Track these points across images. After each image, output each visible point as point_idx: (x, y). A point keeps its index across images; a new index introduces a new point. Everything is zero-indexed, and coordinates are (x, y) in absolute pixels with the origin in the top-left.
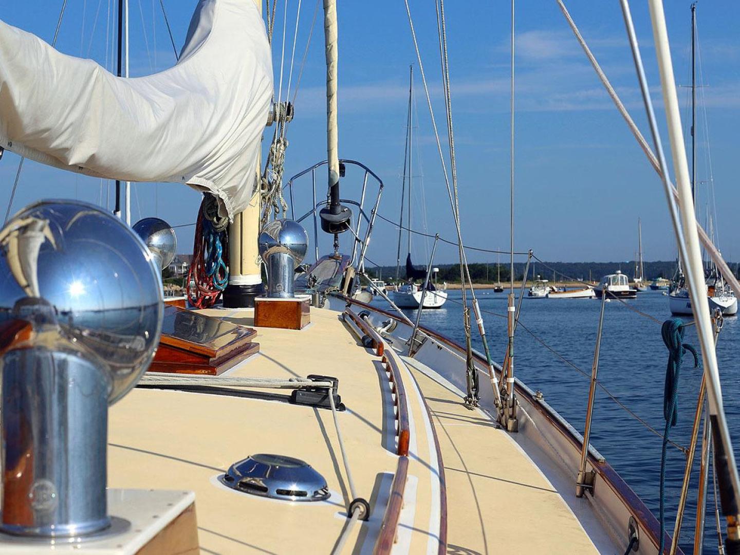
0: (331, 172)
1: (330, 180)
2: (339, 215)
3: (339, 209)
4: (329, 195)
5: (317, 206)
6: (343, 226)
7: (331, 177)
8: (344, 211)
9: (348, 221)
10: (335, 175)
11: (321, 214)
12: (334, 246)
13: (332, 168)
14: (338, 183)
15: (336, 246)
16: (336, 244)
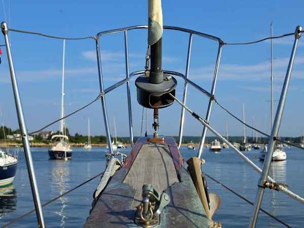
0: (153, 24)
1: (151, 35)
2: (162, 84)
3: (161, 76)
4: (148, 57)
5: (130, 75)
6: (167, 99)
7: (153, 31)
8: (168, 80)
9: (173, 93)
10: (158, 29)
11: (137, 83)
12: (153, 125)
13: (154, 18)
14: (161, 39)
15: (155, 125)
16: (155, 123)
